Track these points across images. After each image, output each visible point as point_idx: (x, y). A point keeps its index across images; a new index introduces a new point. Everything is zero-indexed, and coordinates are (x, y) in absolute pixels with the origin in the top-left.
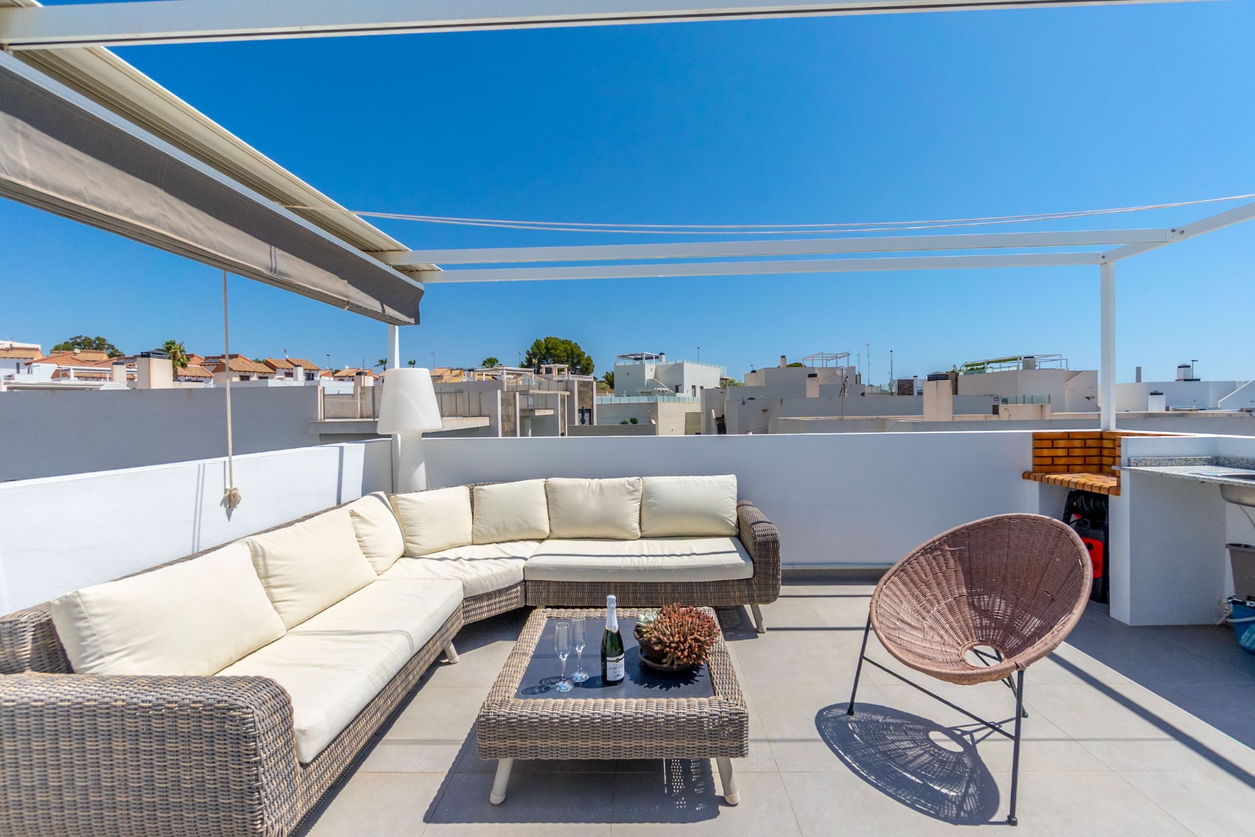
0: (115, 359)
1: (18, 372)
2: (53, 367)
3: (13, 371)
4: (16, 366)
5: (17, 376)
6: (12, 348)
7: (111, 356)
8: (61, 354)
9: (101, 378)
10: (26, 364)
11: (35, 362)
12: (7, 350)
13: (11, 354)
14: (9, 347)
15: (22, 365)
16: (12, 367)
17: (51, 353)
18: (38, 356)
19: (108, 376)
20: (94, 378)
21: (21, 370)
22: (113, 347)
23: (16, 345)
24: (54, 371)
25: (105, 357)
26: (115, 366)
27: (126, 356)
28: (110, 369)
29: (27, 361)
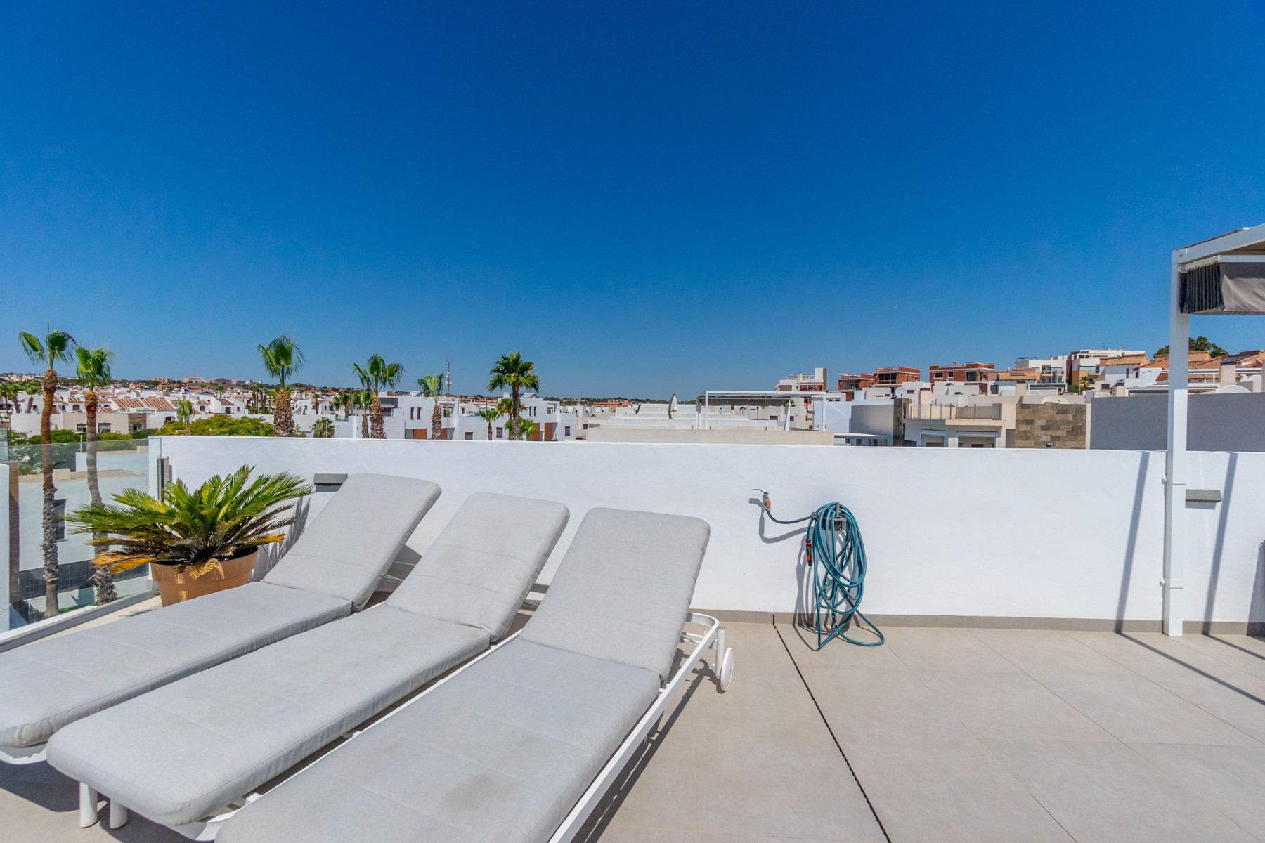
0: (1219, 360)
1: (1127, 377)
2: (1157, 371)
3: (1123, 376)
4: (1125, 372)
5: (1127, 381)
6: (1124, 356)
7: (1213, 355)
8: (1164, 358)
9: (1204, 379)
10: (1135, 369)
11: (1142, 367)
12: (1119, 358)
13: (1123, 361)
14: (1121, 356)
15: (1130, 370)
16: (1122, 373)
17: (1155, 357)
18: (1144, 361)
19: (1214, 377)
20: (1196, 379)
21: (1129, 375)
22: (1214, 345)
23: (1127, 353)
24: (1158, 375)
25: (1207, 357)
26: (1223, 367)
27: (1230, 354)
28: (1218, 370)
29: (1135, 367)
